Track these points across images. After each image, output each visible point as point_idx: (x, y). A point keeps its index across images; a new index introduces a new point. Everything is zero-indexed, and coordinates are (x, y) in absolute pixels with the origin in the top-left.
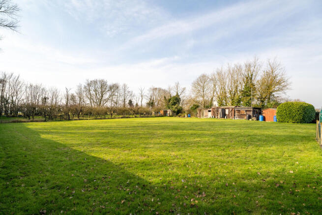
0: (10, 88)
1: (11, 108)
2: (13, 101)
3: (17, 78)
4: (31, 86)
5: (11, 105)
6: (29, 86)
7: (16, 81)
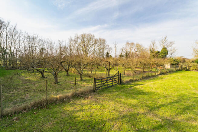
0: (8, 38)
1: (9, 58)
2: (11, 51)
3: (14, 27)
4: (29, 36)
5: (9, 55)
6: (27, 37)
7: (14, 30)
